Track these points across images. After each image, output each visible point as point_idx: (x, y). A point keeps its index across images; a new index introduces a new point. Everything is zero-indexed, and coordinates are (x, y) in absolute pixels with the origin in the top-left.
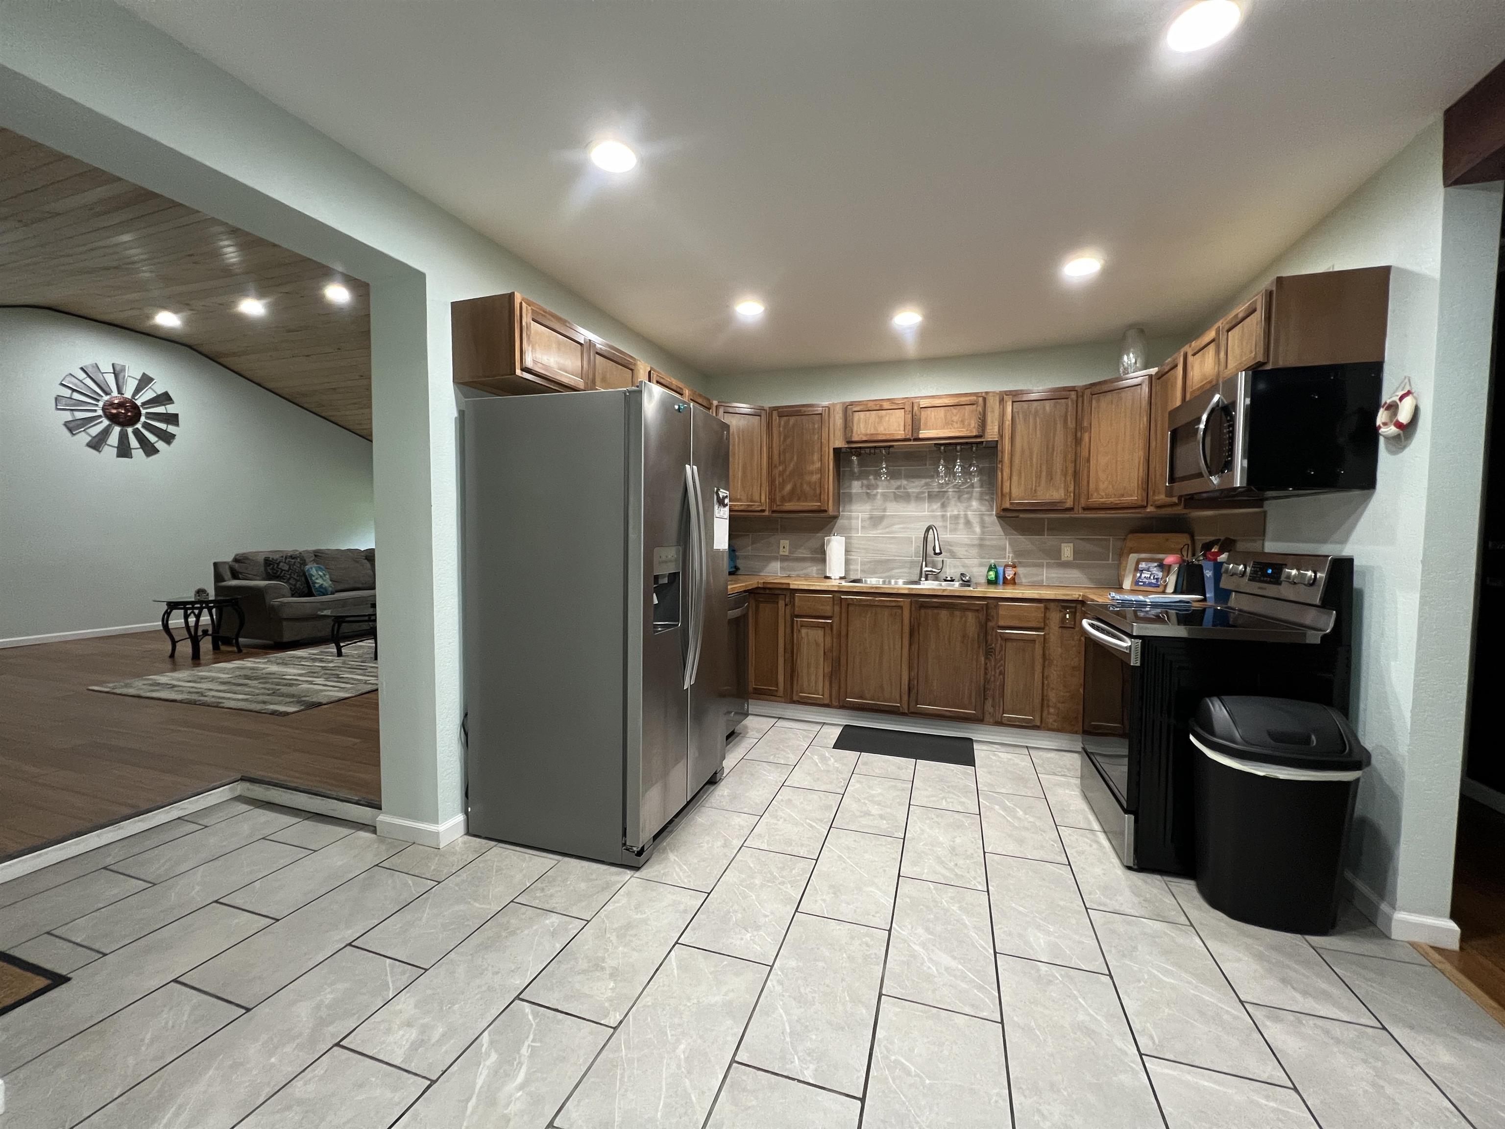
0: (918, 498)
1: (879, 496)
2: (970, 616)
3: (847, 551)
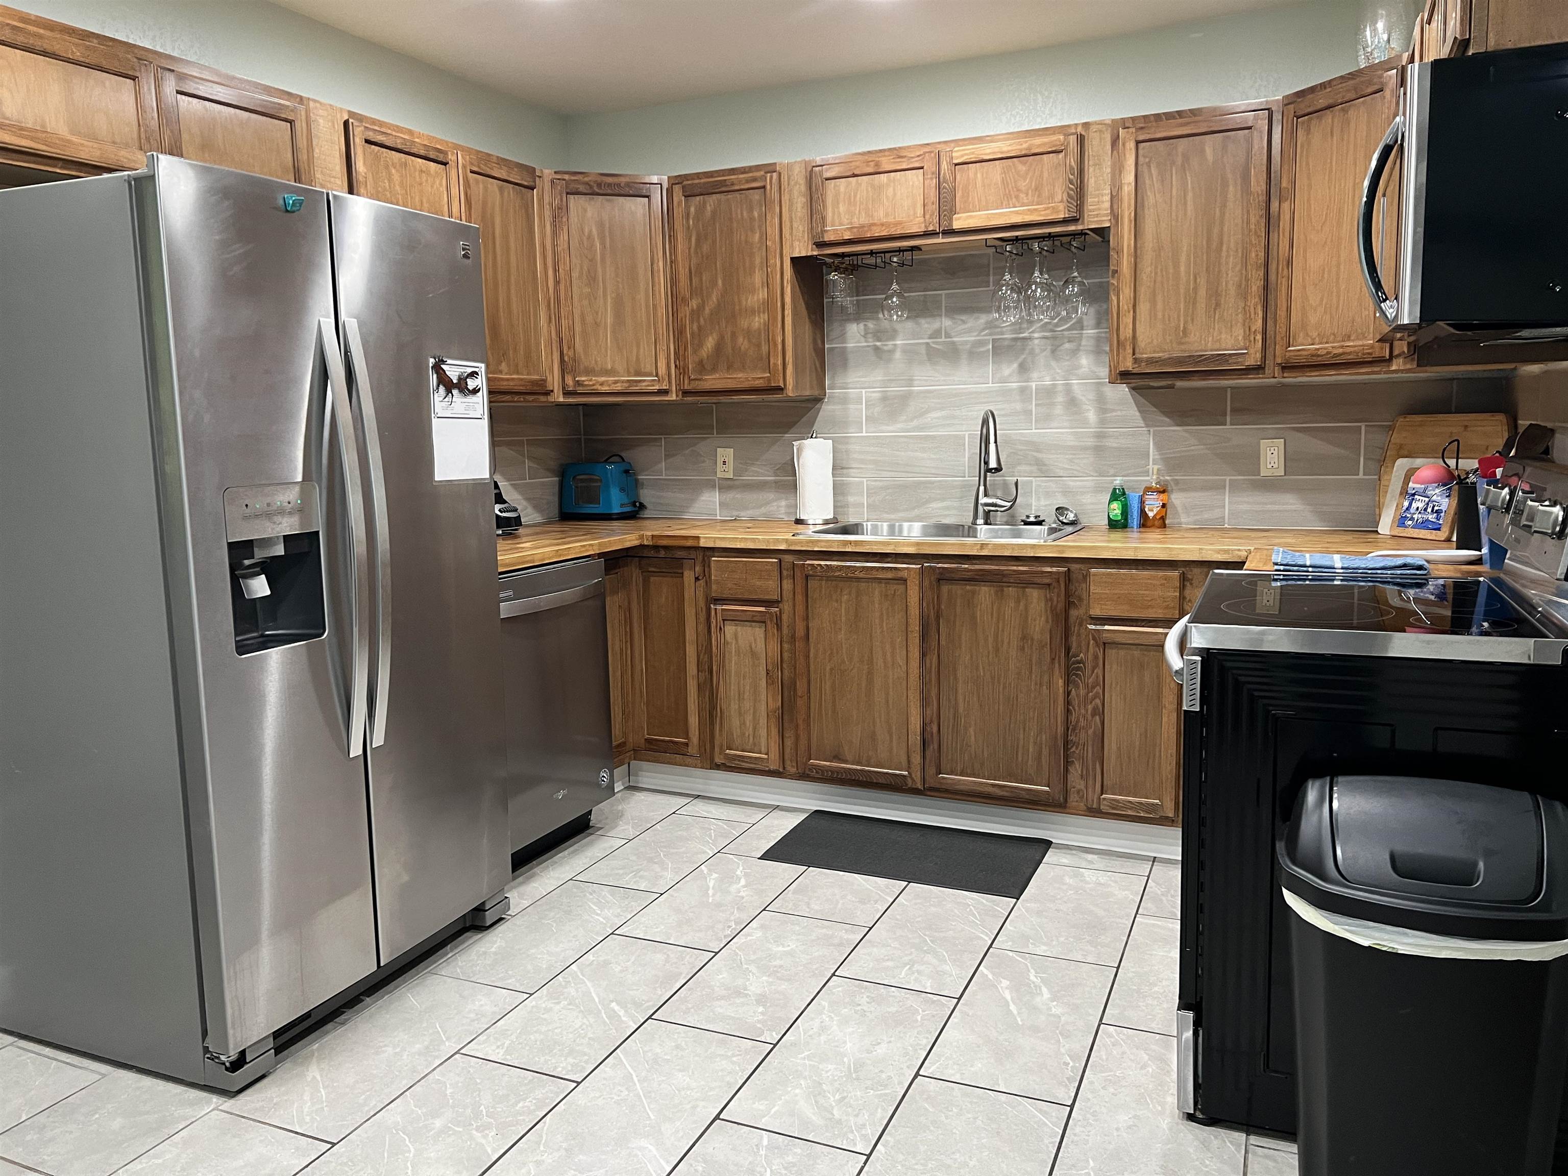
0: (974, 355)
1: (898, 355)
2: (1034, 594)
3: (837, 468)
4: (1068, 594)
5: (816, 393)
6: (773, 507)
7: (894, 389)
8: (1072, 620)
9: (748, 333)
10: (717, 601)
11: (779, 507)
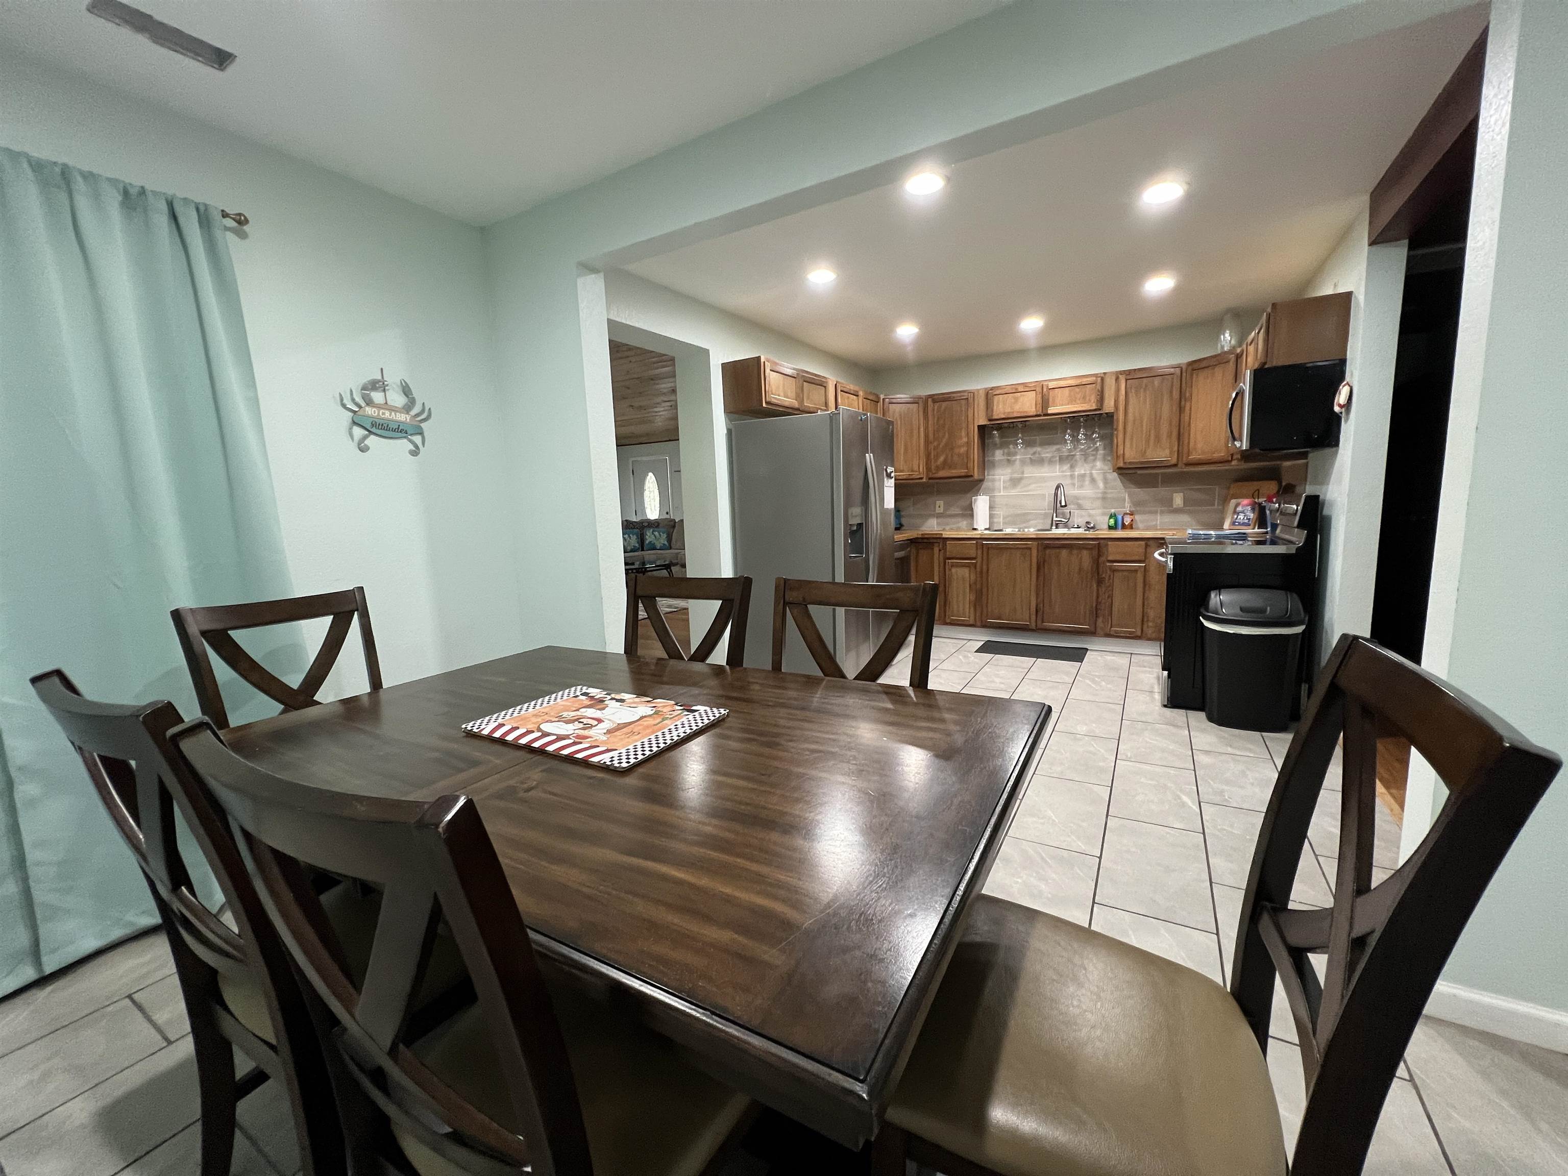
0: (1051, 461)
1: (1018, 462)
2: (1085, 553)
3: (991, 508)
4: (1098, 552)
5: (981, 477)
6: (960, 525)
7: (1016, 475)
8: (1100, 561)
9: (959, 455)
10: (950, 559)
11: (964, 524)
